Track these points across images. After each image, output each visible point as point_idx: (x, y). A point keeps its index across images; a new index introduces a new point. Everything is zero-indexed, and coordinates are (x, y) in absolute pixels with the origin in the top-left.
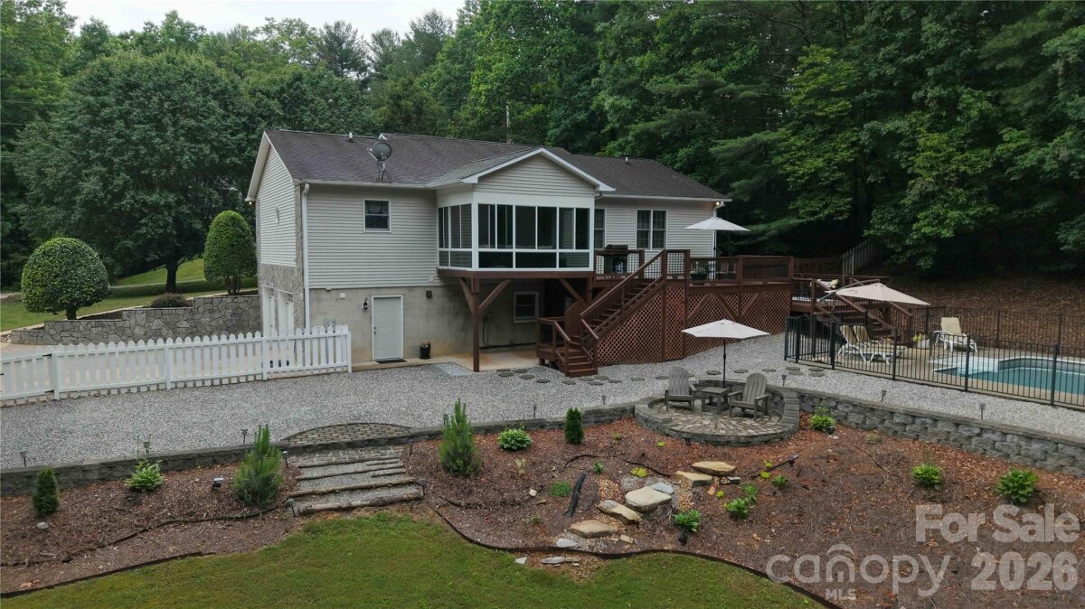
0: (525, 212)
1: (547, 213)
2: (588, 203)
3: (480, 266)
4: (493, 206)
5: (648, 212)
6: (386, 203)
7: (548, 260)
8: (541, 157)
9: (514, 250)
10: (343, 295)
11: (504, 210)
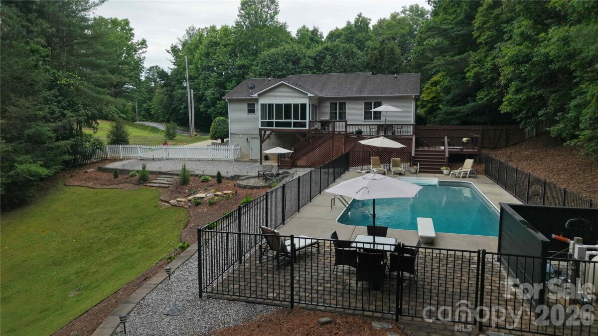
0: (279, 106)
1: (288, 106)
2: (306, 101)
3: (261, 126)
4: (266, 104)
5: (336, 104)
6: (254, 104)
7: (289, 125)
8: (282, 85)
9: (274, 120)
10: (241, 136)
11: (271, 106)
